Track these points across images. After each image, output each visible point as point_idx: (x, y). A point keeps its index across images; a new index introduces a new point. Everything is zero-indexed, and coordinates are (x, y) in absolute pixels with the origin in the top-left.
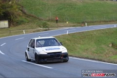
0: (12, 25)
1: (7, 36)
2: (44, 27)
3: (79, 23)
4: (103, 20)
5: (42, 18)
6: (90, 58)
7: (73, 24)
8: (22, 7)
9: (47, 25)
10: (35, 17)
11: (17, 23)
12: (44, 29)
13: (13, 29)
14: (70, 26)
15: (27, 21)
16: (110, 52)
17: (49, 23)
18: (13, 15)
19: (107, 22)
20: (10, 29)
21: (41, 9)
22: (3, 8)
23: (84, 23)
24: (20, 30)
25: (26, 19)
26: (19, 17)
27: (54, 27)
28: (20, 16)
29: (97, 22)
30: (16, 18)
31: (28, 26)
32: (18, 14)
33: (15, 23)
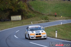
1: (20, 26)
3: (70, 17)
5: (44, 13)
7: (65, 18)
8: (31, 6)
9: (48, 19)
10: (39, 13)
11: (27, 17)
12: (46, 21)
13: (24, 21)
14: (64, 19)
15: (34, 16)
17: (49, 17)
18: (24, 12)
20: (22, 21)
21: (44, 8)
22: (18, 7)
24: (29, 21)
25: (33, 14)
26: (28, 13)
27: (52, 20)
28: (29, 12)
31: (34, 19)
32: (28, 11)
33: (26, 17)
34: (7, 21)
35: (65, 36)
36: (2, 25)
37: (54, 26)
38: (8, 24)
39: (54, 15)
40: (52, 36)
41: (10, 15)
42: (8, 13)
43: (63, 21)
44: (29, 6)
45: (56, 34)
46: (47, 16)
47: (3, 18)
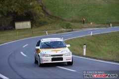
0: (34, 26)
1: (29, 37)
2: (67, 28)
3: (104, 24)
5: (65, 18)
6: (115, 60)
7: (97, 25)
8: (45, 7)
9: (71, 26)
10: (58, 18)
11: (40, 23)
12: (68, 30)
13: (36, 30)
14: (94, 27)
15: (50, 22)
17: (72, 24)
18: (35, 16)
20: (32, 30)
21: (64, 10)
22: (25, 8)
23: (108, 24)
24: (43, 30)
25: (49, 19)
26: (41, 18)
27: (77, 28)
28: (42, 16)
30: (39, 18)
31: (50, 26)
32: (40, 15)
33: (37, 24)
34: (9, 29)
35: (96, 52)
36: (2, 35)
37: (81, 38)
38: (11, 34)
39: (81, 21)
40: (78, 53)
41: (13, 21)
42: (10, 18)
45: (85, 50)
46: (70, 23)
47: (4, 26)
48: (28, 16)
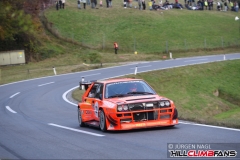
0: (31, 58)
1: (21, 79)
2: (92, 61)
3: (158, 53)
4: (202, 46)
5: (88, 44)
7: (146, 56)
8: (51, 24)
9: (99, 58)
10: (75, 44)
11: (42, 54)
12: (93, 65)
13: (35, 66)
14: (142, 60)
15: (60, 51)
16: (215, 106)
17: (101, 54)
18: (33, 40)
19: (210, 50)
20: (28, 66)
21: (87, 28)
22: (14, 27)
23: (166, 53)
24: (48, 67)
25: (58, 46)
26: (44, 44)
27: (111, 62)
28: (46, 41)
29: (191, 50)
30: (40, 45)
31: (61, 59)
32: (42, 39)
33: (37, 55)
43: (140, 65)
44: (46, 25)
46: (96, 52)
48: (19, 42)
